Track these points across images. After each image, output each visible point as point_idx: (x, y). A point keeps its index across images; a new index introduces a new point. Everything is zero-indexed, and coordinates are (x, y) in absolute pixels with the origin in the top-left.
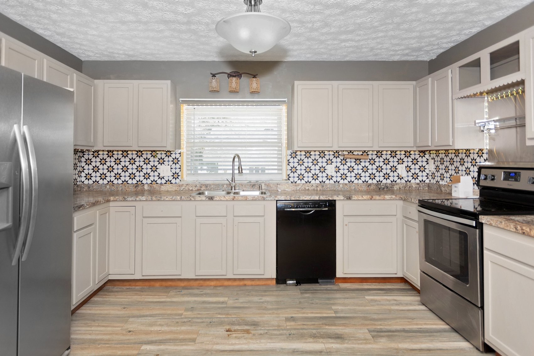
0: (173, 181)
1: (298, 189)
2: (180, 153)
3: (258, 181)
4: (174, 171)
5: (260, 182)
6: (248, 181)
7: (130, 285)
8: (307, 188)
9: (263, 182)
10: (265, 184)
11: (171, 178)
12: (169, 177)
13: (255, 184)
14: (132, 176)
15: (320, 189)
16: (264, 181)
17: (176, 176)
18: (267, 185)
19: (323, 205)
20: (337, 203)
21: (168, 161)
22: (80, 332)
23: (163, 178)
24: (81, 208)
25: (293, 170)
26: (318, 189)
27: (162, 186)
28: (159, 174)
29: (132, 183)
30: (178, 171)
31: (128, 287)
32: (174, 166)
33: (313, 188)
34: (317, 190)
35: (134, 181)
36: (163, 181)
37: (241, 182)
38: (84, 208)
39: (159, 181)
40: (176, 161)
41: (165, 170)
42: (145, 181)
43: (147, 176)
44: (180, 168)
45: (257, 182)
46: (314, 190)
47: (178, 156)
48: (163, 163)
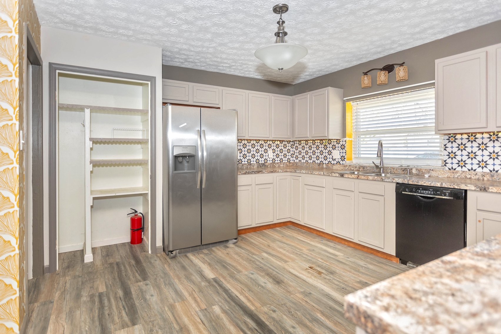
0: (341, 162)
1: (456, 176)
2: (345, 141)
3: (410, 166)
4: (342, 154)
5: (411, 166)
6: (400, 165)
7: (301, 228)
8: (469, 176)
9: (414, 167)
10: (416, 169)
11: (340, 160)
12: (338, 159)
13: (406, 168)
14: (318, 158)
15: (487, 179)
16: (416, 166)
17: (343, 158)
18: (419, 170)
19: (447, 194)
20: (469, 193)
21: (338, 147)
22: (253, 238)
23: (335, 160)
24: (260, 173)
25: (452, 155)
26: (485, 179)
27: (334, 166)
28: (333, 157)
29: (318, 163)
30: (344, 154)
31: (299, 229)
32: (341, 151)
33: (477, 177)
34: (483, 180)
35: (319, 162)
36: (335, 162)
37: (393, 165)
38: (263, 173)
39: (333, 162)
40: (343, 147)
41: (336, 154)
42: (324, 162)
43: (325, 158)
44: (345, 153)
45: (408, 166)
46: (478, 180)
47: (344, 143)
48: (335, 149)
